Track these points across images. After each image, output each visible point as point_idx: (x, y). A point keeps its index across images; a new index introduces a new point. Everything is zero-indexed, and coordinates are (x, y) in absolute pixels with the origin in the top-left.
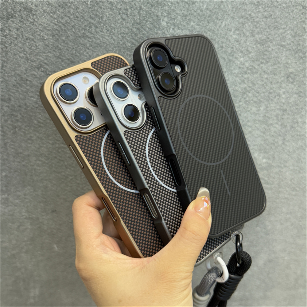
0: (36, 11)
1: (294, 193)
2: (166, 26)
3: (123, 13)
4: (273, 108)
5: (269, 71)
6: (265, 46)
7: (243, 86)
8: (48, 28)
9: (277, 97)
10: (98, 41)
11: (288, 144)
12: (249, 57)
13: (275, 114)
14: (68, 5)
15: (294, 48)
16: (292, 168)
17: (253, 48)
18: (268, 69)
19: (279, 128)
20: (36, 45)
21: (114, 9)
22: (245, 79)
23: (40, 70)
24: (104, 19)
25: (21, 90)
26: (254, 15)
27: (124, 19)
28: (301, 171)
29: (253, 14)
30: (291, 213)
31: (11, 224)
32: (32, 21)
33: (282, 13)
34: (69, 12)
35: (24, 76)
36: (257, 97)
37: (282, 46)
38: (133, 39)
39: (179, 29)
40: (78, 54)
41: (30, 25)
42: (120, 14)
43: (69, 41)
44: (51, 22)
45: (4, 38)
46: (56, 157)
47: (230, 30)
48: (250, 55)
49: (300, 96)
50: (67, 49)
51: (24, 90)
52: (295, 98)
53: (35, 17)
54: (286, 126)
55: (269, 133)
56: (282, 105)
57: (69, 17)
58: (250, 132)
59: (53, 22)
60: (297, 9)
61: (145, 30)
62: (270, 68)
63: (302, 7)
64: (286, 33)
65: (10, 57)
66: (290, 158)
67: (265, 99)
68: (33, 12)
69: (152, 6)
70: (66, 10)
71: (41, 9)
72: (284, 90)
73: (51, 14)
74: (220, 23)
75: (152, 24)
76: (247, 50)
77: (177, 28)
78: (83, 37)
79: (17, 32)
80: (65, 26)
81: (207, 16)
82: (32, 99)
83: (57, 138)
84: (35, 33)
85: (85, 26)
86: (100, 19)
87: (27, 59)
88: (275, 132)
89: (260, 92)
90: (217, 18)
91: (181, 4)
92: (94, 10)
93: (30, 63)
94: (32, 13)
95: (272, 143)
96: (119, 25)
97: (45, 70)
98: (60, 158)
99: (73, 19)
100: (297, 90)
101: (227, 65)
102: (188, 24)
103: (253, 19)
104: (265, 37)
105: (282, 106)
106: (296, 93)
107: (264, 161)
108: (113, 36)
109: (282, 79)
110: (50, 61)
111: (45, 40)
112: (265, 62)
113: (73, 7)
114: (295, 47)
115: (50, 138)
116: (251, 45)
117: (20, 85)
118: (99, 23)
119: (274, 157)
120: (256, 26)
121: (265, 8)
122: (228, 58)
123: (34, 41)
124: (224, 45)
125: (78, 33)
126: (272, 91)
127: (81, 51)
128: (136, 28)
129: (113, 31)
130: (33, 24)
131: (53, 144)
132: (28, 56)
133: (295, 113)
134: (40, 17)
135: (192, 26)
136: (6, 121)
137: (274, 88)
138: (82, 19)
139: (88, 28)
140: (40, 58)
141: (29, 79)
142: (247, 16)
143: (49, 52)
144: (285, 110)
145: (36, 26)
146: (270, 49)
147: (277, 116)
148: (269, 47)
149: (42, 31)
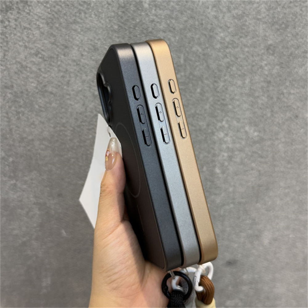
0: (31, 3)
1: (289, 166)
2: (148, 8)
4: (258, 80)
5: (249, 45)
6: (242, 21)
7: (226, 60)
8: (43, 18)
9: (260, 70)
10: (88, 26)
11: (276, 116)
12: (228, 32)
13: (260, 86)
16: (283, 140)
17: (231, 23)
18: (248, 43)
19: (266, 100)
20: (33, 34)
22: (227, 53)
23: (38, 56)
24: (92, 6)
25: (22, 77)
28: (293, 143)
30: (289, 187)
31: (20, 211)
32: (28, 11)
35: (24, 63)
36: (240, 70)
37: (258, 19)
38: (119, 22)
39: (160, 10)
40: (71, 40)
41: (27, 16)
43: (62, 28)
44: (45, 11)
45: (5, 29)
46: (57, 141)
47: (208, 8)
49: (282, 67)
50: (61, 36)
51: (25, 76)
52: (277, 69)
53: (31, 8)
54: (272, 98)
55: (256, 106)
57: (60, 6)
58: (239, 106)
61: (129, 12)
62: (250, 41)
64: (260, 7)
65: (11, 46)
66: (280, 130)
67: (248, 72)
72: (265, 62)
73: (45, 5)
75: (136, 7)
76: (226, 26)
77: (158, 9)
78: (75, 23)
79: (15, 23)
80: (58, 14)
82: (33, 84)
83: (57, 122)
84: (31, 22)
85: (76, 13)
86: (88, 6)
87: (26, 47)
88: (262, 104)
89: (243, 65)
93: (29, 51)
94: (28, 5)
95: (261, 116)
96: (105, 10)
97: (42, 56)
98: (62, 141)
99: (64, 8)
100: (278, 61)
101: (208, 41)
104: (241, 12)
105: (265, 78)
106: (277, 64)
107: (256, 134)
108: (101, 20)
109: (263, 51)
110: (47, 48)
111: (41, 28)
112: (243, 35)
114: (271, 20)
115: (52, 121)
116: (229, 21)
117: (21, 72)
118: (88, 9)
119: (265, 130)
122: (208, 34)
123: (31, 30)
124: (204, 22)
125: (70, 19)
126: (254, 63)
127: (74, 37)
128: (121, 12)
129: (101, 15)
130: (29, 15)
131: (54, 128)
132: (27, 44)
133: (279, 84)
134: (35, 7)
135: (172, 6)
136: (10, 107)
137: (255, 60)
138: (72, 6)
139: (78, 14)
140: (38, 45)
141: (29, 66)
143: (45, 39)
144: (269, 82)
145: (32, 16)
146: (247, 23)
147: (262, 88)
148: (246, 21)
149: (38, 20)
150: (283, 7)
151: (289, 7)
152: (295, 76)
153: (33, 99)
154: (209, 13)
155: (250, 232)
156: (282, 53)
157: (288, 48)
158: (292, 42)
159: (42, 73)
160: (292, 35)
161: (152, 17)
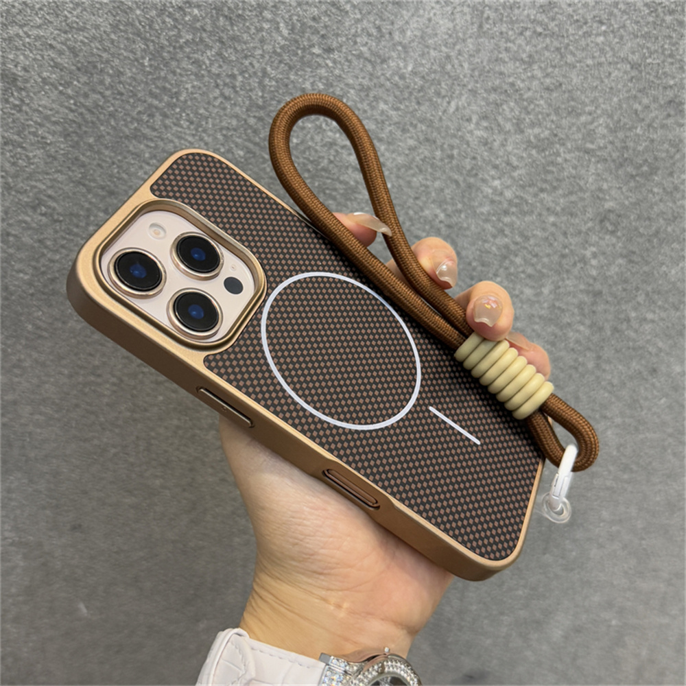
0: (26, 81)
1: (626, 476)
3: (225, 84)
4: (572, 289)
5: (558, 209)
6: (547, 153)
7: (501, 241)
8: (54, 119)
9: (579, 265)
11: (607, 368)
12: (513, 178)
13: (575, 301)
14: (100, 66)
15: (615, 155)
16: (618, 420)
17: (522, 157)
18: (557, 204)
19: (587, 332)
20: (27, 156)
21: (203, 76)
22: (506, 225)
23: (39, 211)
24: (182, 98)
26: (522, 85)
27: (227, 98)
28: (641, 428)
29: (519, 84)
30: (621, 520)
32: (17, 102)
33: (586, 78)
34: (102, 82)
36: (533, 265)
37: (587, 151)
38: (249, 140)
40: (125, 176)
41: (13, 112)
42: (217, 86)
43: (102, 147)
44: (61, 105)
46: (77, 406)
47: (469, 120)
48: (515, 174)
49: (631, 261)
50: (99, 165)
52: (620, 266)
53: (24, 93)
54: (601, 329)
55: (563, 344)
56: (591, 281)
57: (100, 93)
59: (66, 104)
60: (619, 70)
62: (562, 200)
63: (628, 66)
64: (596, 124)
66: (613, 400)
67: (551, 270)
68: (19, 84)
69: (291, 68)
70: (96, 78)
71: (36, 77)
72: (594, 249)
73: (61, 88)
74: (445, 104)
76: (508, 163)
78: (135, 137)
80: (93, 113)
81: (414, 89)
82: (21, 275)
83: (79, 362)
84: (24, 129)
85: (139, 112)
86: (172, 98)
88: (577, 342)
89: (541, 254)
90: (438, 94)
91: (355, 62)
92: (158, 78)
93: (15, 196)
94: (16, 86)
95: (571, 367)
96: (216, 110)
97: (49, 211)
98: (88, 407)
99: (110, 99)
100: (625, 248)
101: (463, 196)
102: (373, 108)
103: (521, 95)
104: (547, 133)
105: (590, 285)
106: (622, 256)
108: (204, 135)
109: (590, 224)
110: (61, 192)
111: (49, 144)
112: (548, 187)
113: (111, 72)
114: (618, 154)
115: (64, 362)
116: (515, 151)
118: (172, 106)
120: (526, 108)
121: (546, 69)
122: (465, 180)
123: (22, 147)
124: (455, 152)
125: (123, 128)
126: (567, 251)
127: (132, 170)
128: (255, 117)
129: (204, 123)
130: (20, 111)
131: (70, 376)
132: (10, 180)
133: (622, 299)
134: (35, 94)
135: (383, 112)
137: (571, 244)
138: (130, 97)
139: (145, 118)
140: (38, 184)
141: (13, 232)
142: (506, 87)
143: (58, 171)
144: (598, 294)
145: (27, 113)
146: (559, 160)
147: (580, 306)
148: (558, 154)
149: (41, 125)
150: (649, 126)
151: (663, 126)
152: (660, 282)
153: (19, 308)
154: (471, 132)
155: (523, 614)
156: (636, 229)
157: (649, 219)
158: (662, 206)
159: (45, 251)
160: (664, 189)
161: (330, 134)
